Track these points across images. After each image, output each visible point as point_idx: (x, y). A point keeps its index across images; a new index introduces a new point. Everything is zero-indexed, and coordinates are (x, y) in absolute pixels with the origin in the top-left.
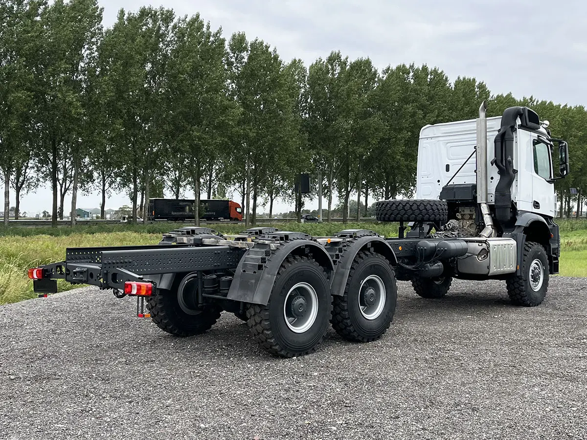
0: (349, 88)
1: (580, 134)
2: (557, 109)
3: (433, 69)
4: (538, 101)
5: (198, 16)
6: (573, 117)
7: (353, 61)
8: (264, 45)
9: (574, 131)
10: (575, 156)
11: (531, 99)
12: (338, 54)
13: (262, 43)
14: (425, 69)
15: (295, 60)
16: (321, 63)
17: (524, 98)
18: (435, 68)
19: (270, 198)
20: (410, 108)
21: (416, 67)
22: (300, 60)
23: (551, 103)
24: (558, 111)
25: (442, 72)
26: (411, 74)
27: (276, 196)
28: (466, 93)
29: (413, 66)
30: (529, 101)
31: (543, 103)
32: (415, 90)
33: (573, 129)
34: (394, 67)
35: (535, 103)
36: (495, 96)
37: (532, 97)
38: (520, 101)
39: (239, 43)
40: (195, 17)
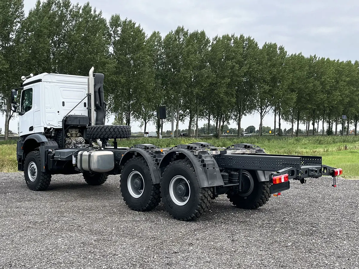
0: (188, 50)
1: (348, 79)
2: (333, 63)
3: (248, 37)
4: (319, 58)
5: (88, 4)
6: (343, 68)
7: (192, 32)
8: (132, 22)
9: (344, 78)
10: (344, 94)
11: (315, 56)
12: (183, 28)
13: (130, 21)
14: (242, 37)
15: (155, 32)
16: (173, 34)
17: (310, 56)
18: (249, 37)
19: (144, 122)
20: (230, 63)
21: (235, 36)
22: (158, 32)
23: (328, 59)
24: (333, 64)
25: (254, 39)
26: (233, 41)
27: (149, 120)
28: (269, 53)
29: (234, 36)
30: (313, 58)
31: (323, 59)
32: (234, 51)
33: (343, 77)
34: (220, 36)
35: (317, 59)
36: (290, 55)
37: (315, 55)
38: (308, 58)
39: (115, 21)
40: (86, 5)
